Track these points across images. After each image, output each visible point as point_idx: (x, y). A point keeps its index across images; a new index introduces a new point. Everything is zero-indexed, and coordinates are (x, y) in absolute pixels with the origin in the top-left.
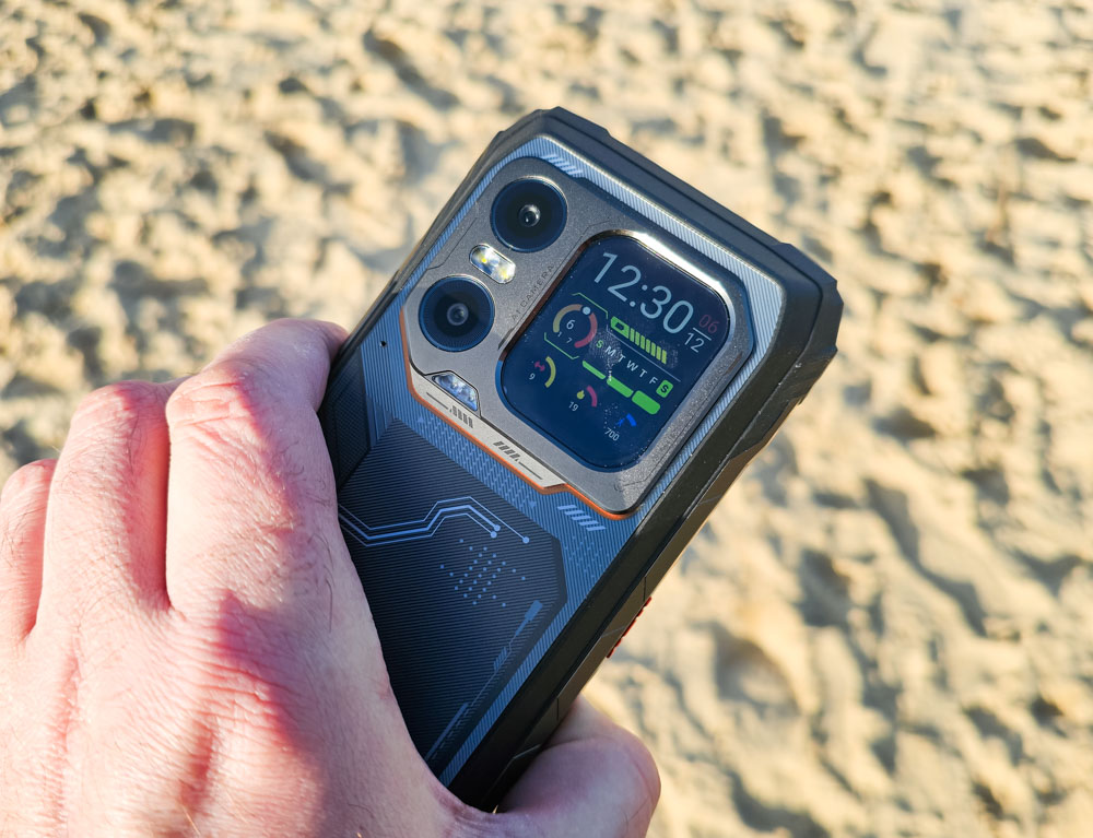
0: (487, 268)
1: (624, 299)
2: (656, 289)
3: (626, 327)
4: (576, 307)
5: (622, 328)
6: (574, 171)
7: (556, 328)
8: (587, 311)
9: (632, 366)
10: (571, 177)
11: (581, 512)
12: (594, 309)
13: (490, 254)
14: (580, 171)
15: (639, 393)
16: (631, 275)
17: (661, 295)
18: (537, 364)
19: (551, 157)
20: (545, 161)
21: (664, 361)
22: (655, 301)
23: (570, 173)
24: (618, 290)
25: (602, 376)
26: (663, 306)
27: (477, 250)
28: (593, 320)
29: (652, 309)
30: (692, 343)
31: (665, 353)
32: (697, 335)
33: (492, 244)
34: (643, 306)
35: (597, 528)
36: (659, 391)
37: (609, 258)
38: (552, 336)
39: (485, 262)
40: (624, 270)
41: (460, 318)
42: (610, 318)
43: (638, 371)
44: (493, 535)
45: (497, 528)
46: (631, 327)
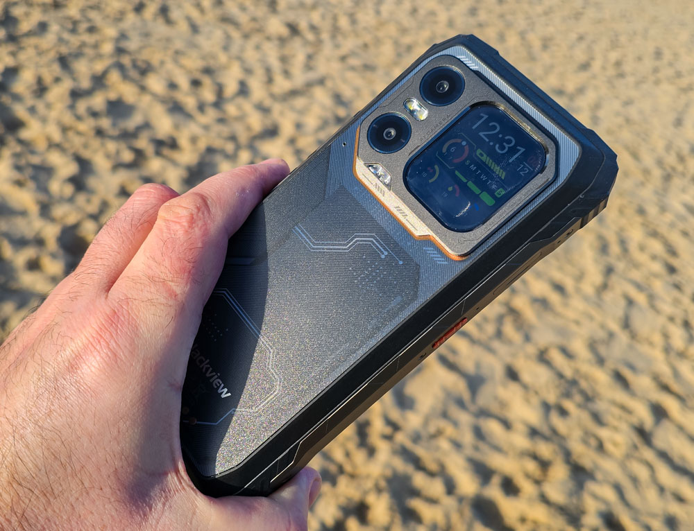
0: (412, 112)
1: (487, 140)
2: (507, 138)
3: (485, 156)
4: (459, 141)
5: (482, 155)
6: (474, 67)
7: (444, 150)
8: (464, 143)
9: (484, 177)
10: (471, 69)
11: (436, 252)
12: (468, 143)
13: (415, 105)
14: (476, 67)
15: (485, 193)
16: (494, 128)
17: (509, 142)
18: (429, 169)
19: (462, 58)
20: (459, 59)
21: (503, 178)
22: (505, 144)
23: (471, 68)
24: (484, 135)
25: (465, 180)
26: (509, 147)
27: (410, 101)
28: (467, 148)
29: (502, 148)
30: (520, 171)
31: (504, 174)
32: (525, 166)
33: (418, 99)
34: (497, 146)
35: (443, 263)
36: (496, 194)
37: (483, 117)
38: (441, 154)
39: (411, 109)
40: (491, 124)
41: (391, 136)
42: (476, 150)
43: (487, 181)
44: (383, 257)
45: (386, 253)
46: (488, 156)
